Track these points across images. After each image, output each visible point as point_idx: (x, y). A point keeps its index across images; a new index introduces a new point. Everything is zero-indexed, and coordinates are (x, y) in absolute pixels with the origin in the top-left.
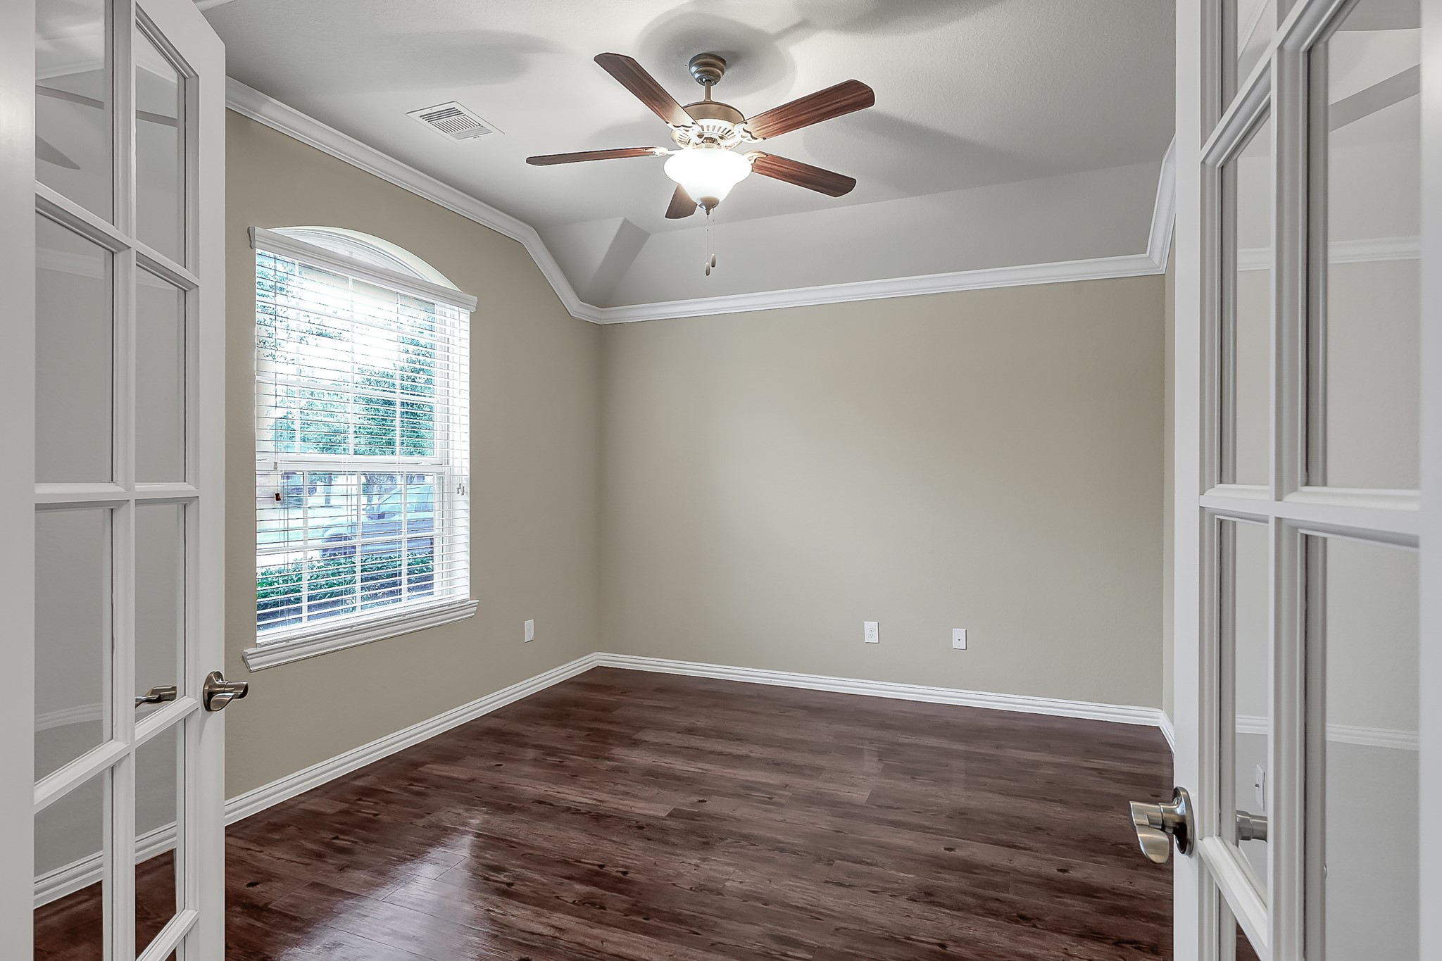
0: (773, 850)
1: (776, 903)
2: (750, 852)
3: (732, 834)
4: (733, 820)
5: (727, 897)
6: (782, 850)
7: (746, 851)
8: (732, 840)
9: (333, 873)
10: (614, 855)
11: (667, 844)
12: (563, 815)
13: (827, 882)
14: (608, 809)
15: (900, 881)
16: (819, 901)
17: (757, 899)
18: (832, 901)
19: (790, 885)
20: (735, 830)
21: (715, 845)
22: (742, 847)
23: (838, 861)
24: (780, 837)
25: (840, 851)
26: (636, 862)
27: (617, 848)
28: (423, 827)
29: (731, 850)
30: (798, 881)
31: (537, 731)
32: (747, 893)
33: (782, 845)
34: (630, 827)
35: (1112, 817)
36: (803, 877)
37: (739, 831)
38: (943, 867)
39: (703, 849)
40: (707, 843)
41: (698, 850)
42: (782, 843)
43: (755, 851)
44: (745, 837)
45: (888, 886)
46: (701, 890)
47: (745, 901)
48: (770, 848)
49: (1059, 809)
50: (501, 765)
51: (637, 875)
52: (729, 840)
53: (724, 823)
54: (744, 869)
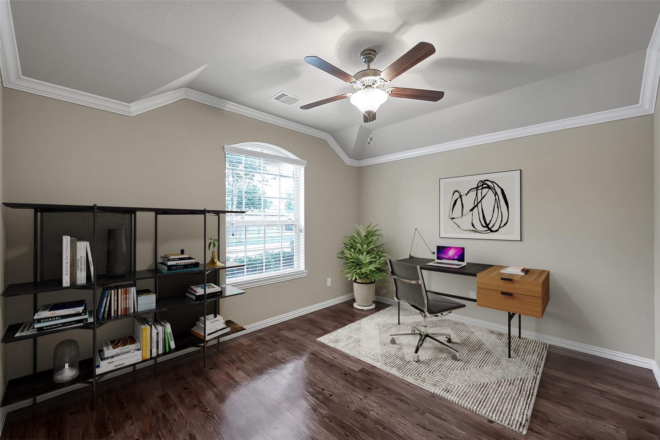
0: (398, 400)
1: (389, 429)
2: (387, 398)
3: (383, 386)
4: (385, 379)
5: (368, 420)
6: (402, 401)
7: (385, 397)
8: (381, 390)
9: (235, 370)
10: (330, 385)
11: (353, 385)
12: (319, 362)
13: (418, 424)
14: (336, 362)
15: (456, 434)
16: (411, 434)
17: (381, 425)
18: (417, 436)
19: (399, 421)
20: (384, 384)
21: (373, 390)
22: (385, 394)
23: (428, 414)
24: (403, 393)
25: (430, 408)
26: (337, 391)
27: (333, 382)
28: (270, 357)
29: (379, 395)
30: (404, 420)
31: (325, 322)
32: (378, 420)
33: (403, 397)
34: (341, 373)
35: (605, 426)
36: (407, 418)
37: (386, 385)
38: (483, 432)
39: (367, 391)
40: (369, 389)
41: (365, 391)
42: (403, 396)
43: (389, 398)
44: (388, 389)
45: (449, 436)
46: (358, 413)
47: (375, 424)
48: (397, 398)
49: (567, 412)
50: (307, 335)
51: (335, 398)
52: (380, 389)
53: (381, 379)
54: (381, 407)
